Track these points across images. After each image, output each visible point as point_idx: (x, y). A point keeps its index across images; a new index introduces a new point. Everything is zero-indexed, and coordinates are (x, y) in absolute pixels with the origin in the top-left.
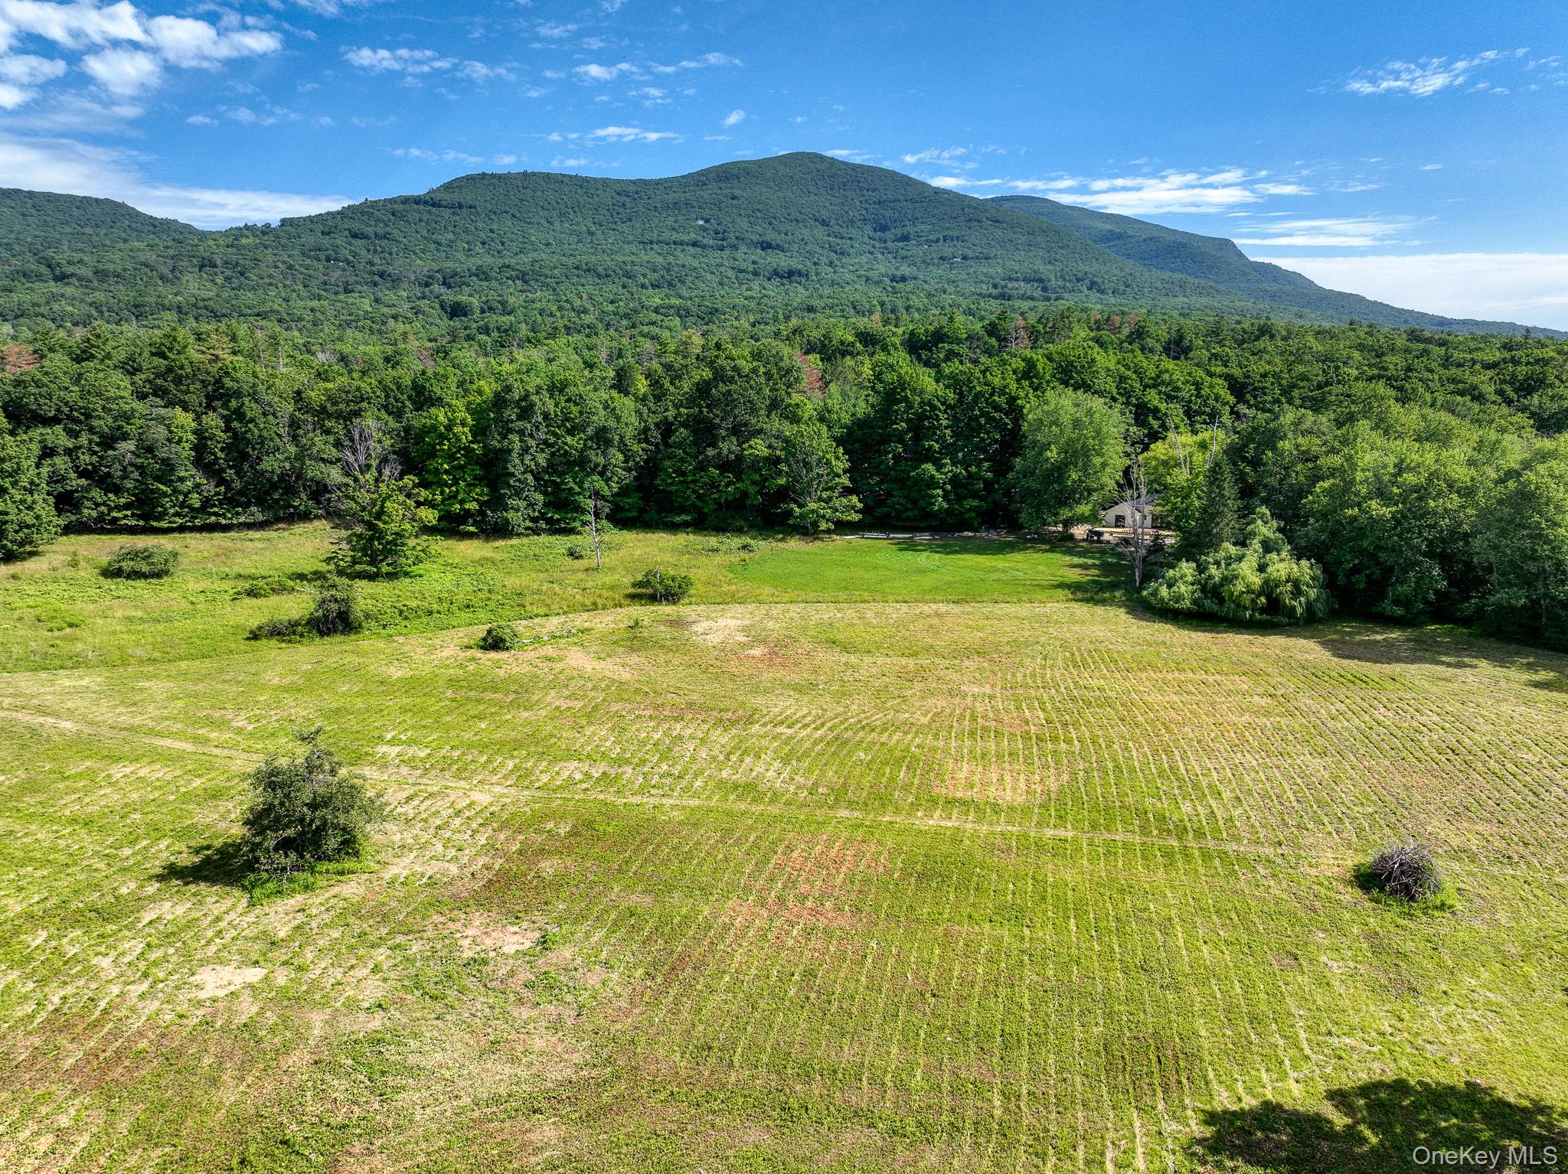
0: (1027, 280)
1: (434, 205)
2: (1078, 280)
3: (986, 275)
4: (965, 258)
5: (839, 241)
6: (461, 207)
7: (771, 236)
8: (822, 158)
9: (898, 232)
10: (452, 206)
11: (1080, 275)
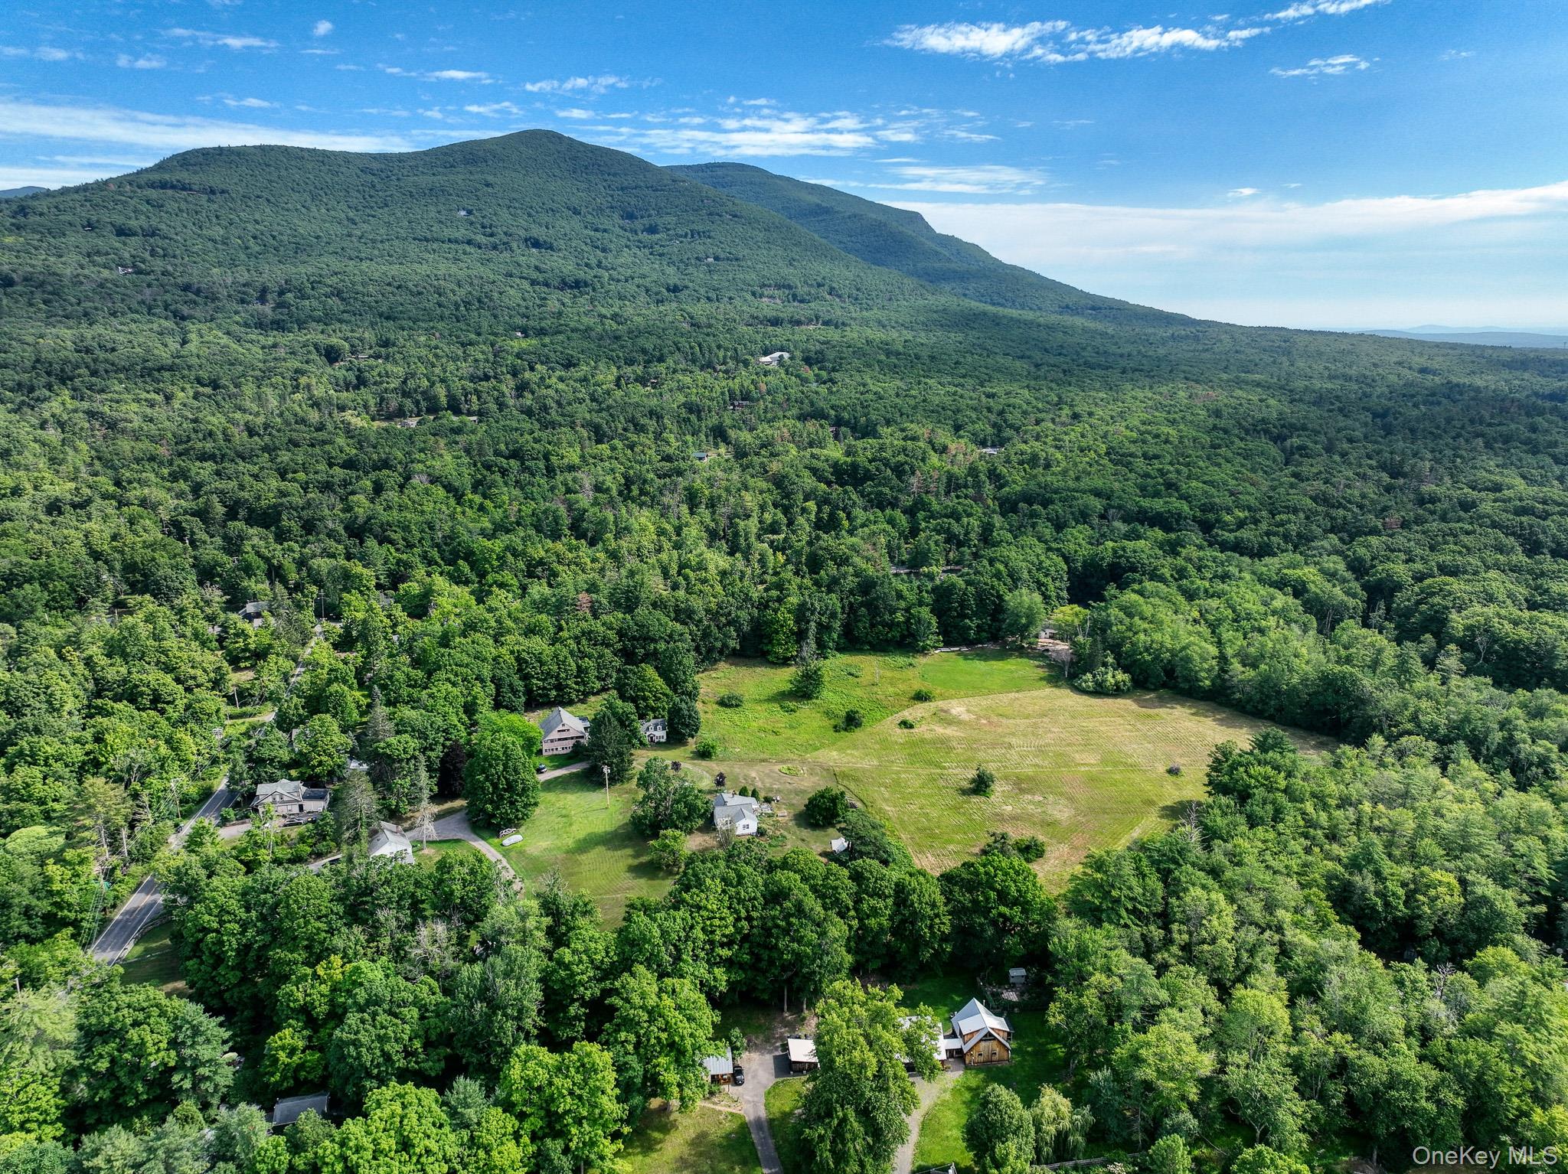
0: (779, 287)
1: (184, 189)
2: (819, 285)
3: (744, 282)
4: (716, 258)
5: (598, 235)
6: (213, 192)
7: (538, 232)
8: (560, 137)
9: (646, 221)
10: (204, 191)
11: (819, 279)
